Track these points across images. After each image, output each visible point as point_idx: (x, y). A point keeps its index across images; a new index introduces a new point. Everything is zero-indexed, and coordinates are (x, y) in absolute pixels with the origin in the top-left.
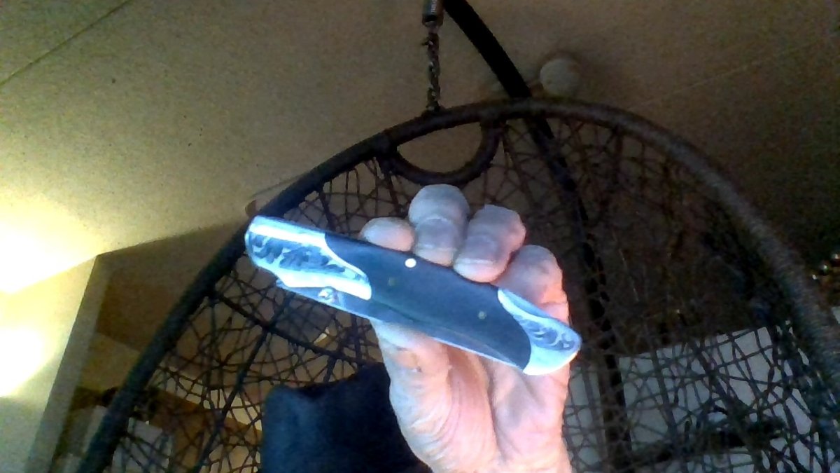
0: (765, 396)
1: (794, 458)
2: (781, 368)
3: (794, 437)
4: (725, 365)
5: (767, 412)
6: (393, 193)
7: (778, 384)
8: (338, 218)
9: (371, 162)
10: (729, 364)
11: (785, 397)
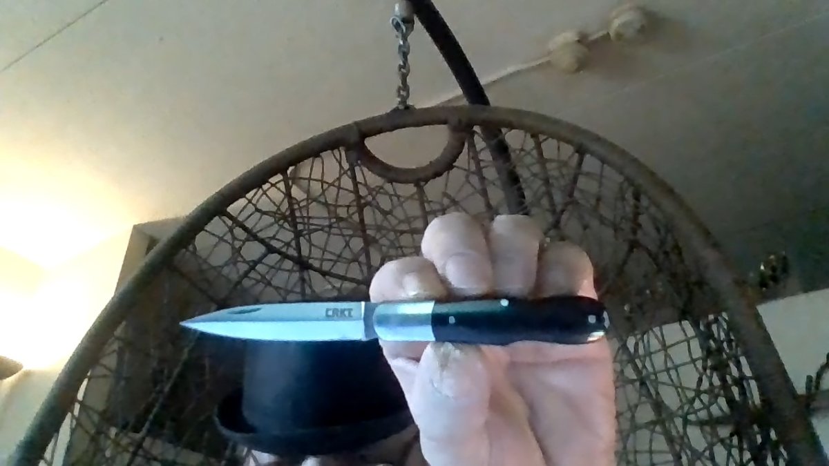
0: (692, 401)
1: (712, 458)
2: (710, 378)
3: (715, 440)
4: (656, 372)
6: (356, 183)
7: (705, 392)
8: (298, 203)
9: (336, 152)
10: (663, 371)
11: (711, 404)
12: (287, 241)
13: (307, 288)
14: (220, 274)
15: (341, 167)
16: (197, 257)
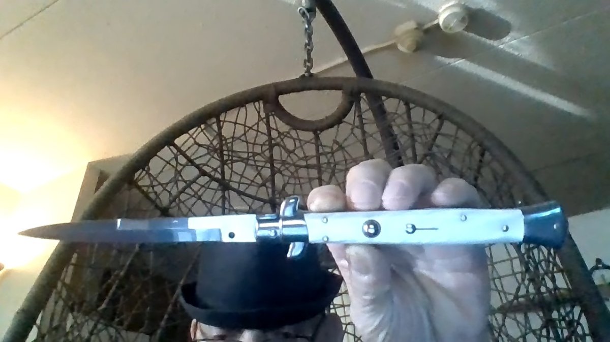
2: (527, 287)
6: (269, 128)
7: (522, 296)
8: (226, 140)
9: (257, 104)
12: (215, 167)
13: (227, 203)
14: (165, 189)
15: (259, 116)
16: (150, 175)
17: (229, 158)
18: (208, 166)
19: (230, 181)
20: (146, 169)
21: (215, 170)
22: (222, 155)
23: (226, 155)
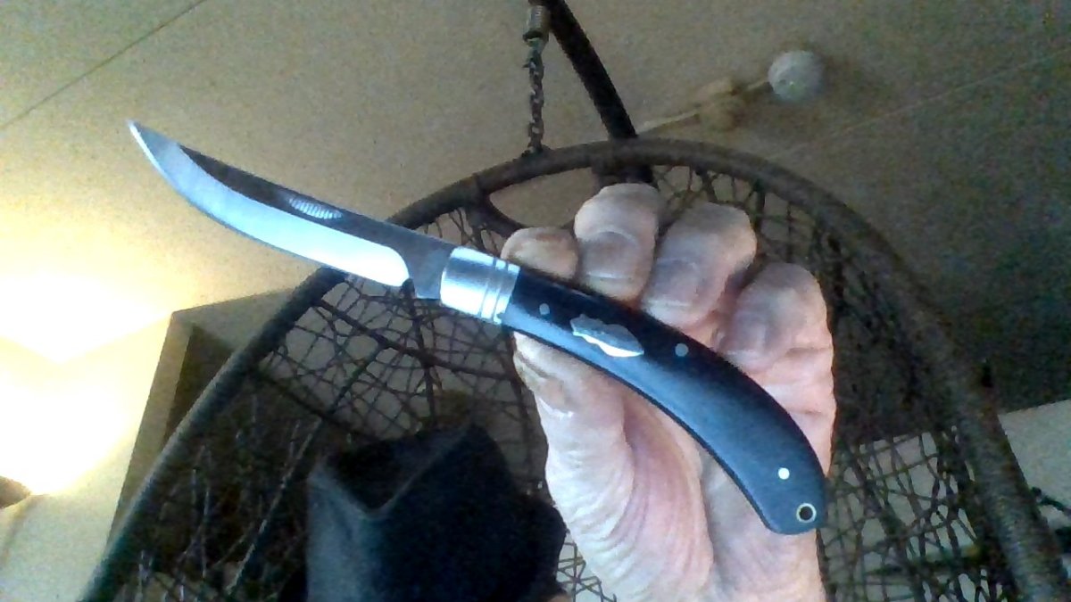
0: (927, 515)
2: (947, 483)
4: (884, 478)
5: (930, 536)
7: (943, 502)
9: (456, 212)
10: (886, 476)
11: (951, 519)
12: (405, 332)
13: (435, 387)
14: (321, 379)
15: (463, 233)
16: (289, 360)
17: (424, 312)
18: (391, 330)
19: (435, 349)
20: (281, 350)
21: (406, 336)
22: (412, 311)
23: (420, 308)
